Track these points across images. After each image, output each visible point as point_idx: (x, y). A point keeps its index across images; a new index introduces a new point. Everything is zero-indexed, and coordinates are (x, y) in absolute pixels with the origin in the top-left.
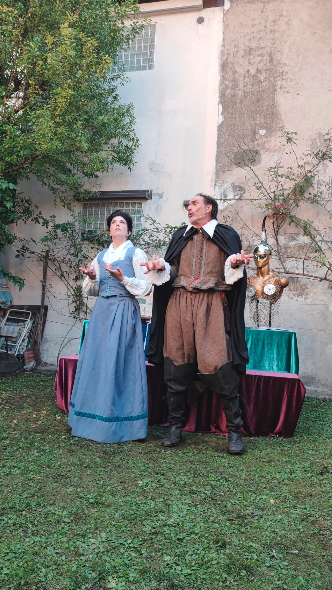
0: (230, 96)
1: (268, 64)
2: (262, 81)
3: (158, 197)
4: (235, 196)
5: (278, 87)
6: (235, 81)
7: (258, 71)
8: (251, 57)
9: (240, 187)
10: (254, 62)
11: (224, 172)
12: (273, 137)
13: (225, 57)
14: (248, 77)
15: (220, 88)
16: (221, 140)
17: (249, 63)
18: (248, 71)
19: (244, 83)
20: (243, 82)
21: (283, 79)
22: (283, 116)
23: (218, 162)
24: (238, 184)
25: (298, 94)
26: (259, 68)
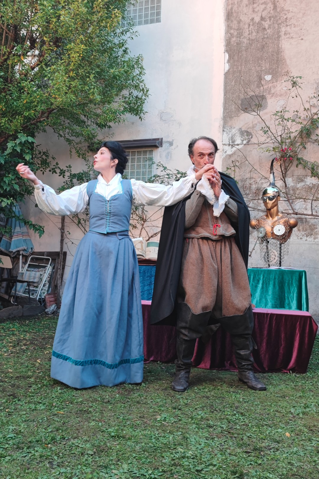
0: (235, 44)
1: (272, 12)
2: (267, 28)
3: (168, 145)
4: (243, 141)
5: (282, 34)
6: (240, 29)
7: (262, 19)
8: (255, 5)
9: (247, 132)
10: (258, 11)
11: (231, 118)
12: (278, 82)
13: (230, 7)
14: (253, 25)
15: (225, 37)
16: (228, 88)
17: (253, 11)
18: (253, 19)
19: (249, 31)
20: (247, 30)
21: (287, 26)
22: (288, 61)
23: (225, 109)
24: (246, 129)
25: (302, 39)
26: (263, 16)
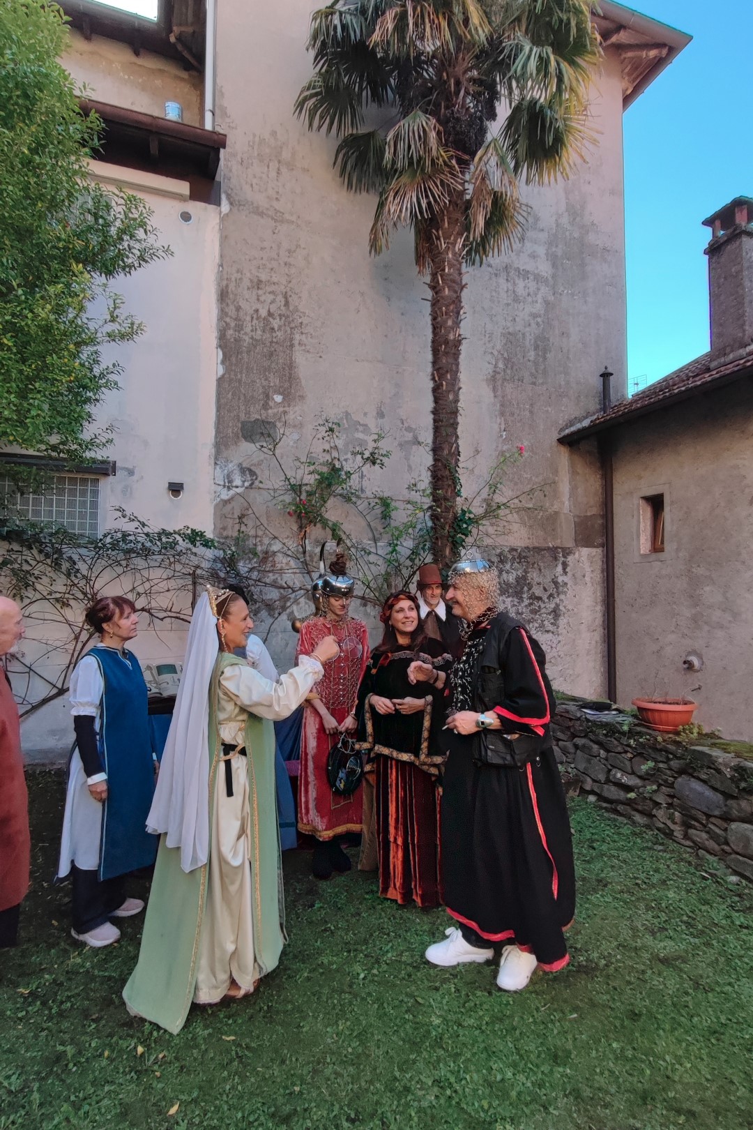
0: (232, 340)
1: (282, 308)
2: (276, 329)
3: (126, 473)
4: (244, 482)
5: (296, 342)
6: (240, 320)
7: (270, 314)
8: (260, 292)
9: (250, 470)
10: (265, 301)
11: (227, 446)
12: (291, 408)
13: (225, 283)
14: (257, 319)
15: (218, 325)
16: (222, 401)
17: (258, 300)
18: (257, 311)
19: (252, 326)
20: (250, 324)
21: (302, 333)
22: (303, 382)
23: (218, 431)
24: (248, 466)
25: (321, 357)
26: (271, 311)
